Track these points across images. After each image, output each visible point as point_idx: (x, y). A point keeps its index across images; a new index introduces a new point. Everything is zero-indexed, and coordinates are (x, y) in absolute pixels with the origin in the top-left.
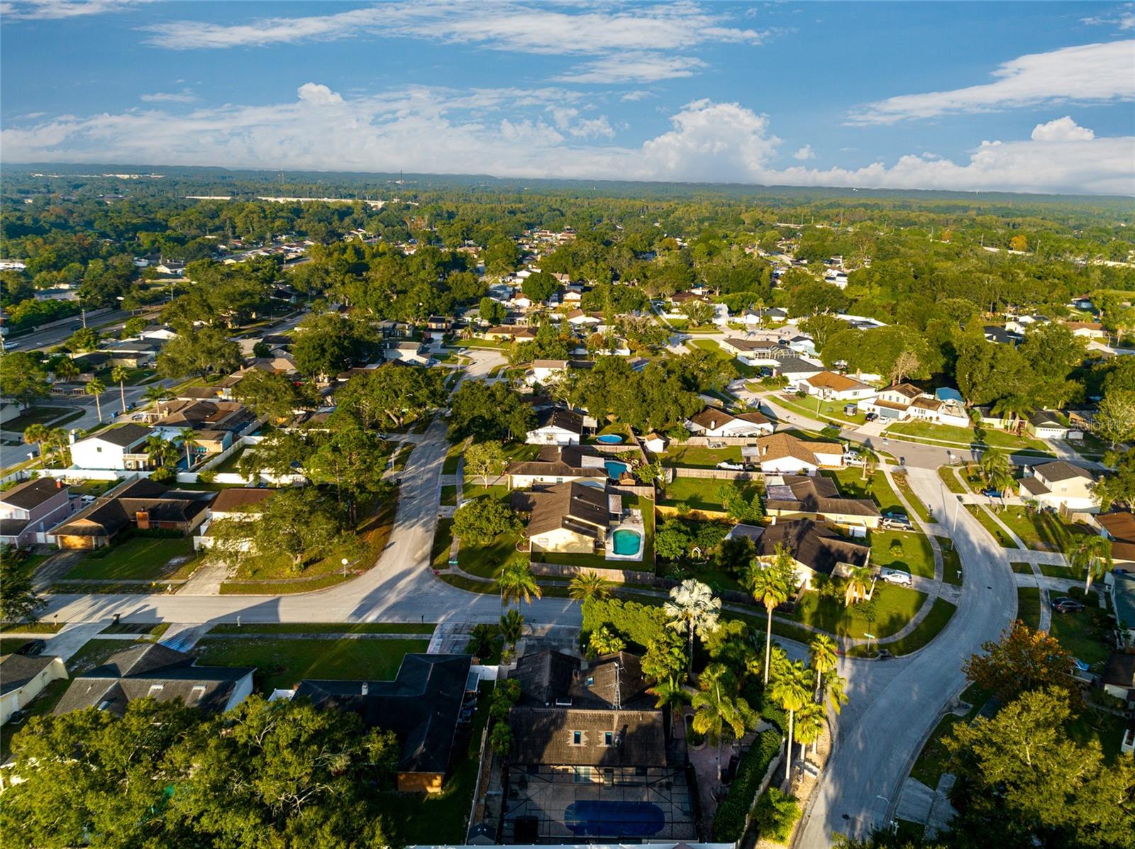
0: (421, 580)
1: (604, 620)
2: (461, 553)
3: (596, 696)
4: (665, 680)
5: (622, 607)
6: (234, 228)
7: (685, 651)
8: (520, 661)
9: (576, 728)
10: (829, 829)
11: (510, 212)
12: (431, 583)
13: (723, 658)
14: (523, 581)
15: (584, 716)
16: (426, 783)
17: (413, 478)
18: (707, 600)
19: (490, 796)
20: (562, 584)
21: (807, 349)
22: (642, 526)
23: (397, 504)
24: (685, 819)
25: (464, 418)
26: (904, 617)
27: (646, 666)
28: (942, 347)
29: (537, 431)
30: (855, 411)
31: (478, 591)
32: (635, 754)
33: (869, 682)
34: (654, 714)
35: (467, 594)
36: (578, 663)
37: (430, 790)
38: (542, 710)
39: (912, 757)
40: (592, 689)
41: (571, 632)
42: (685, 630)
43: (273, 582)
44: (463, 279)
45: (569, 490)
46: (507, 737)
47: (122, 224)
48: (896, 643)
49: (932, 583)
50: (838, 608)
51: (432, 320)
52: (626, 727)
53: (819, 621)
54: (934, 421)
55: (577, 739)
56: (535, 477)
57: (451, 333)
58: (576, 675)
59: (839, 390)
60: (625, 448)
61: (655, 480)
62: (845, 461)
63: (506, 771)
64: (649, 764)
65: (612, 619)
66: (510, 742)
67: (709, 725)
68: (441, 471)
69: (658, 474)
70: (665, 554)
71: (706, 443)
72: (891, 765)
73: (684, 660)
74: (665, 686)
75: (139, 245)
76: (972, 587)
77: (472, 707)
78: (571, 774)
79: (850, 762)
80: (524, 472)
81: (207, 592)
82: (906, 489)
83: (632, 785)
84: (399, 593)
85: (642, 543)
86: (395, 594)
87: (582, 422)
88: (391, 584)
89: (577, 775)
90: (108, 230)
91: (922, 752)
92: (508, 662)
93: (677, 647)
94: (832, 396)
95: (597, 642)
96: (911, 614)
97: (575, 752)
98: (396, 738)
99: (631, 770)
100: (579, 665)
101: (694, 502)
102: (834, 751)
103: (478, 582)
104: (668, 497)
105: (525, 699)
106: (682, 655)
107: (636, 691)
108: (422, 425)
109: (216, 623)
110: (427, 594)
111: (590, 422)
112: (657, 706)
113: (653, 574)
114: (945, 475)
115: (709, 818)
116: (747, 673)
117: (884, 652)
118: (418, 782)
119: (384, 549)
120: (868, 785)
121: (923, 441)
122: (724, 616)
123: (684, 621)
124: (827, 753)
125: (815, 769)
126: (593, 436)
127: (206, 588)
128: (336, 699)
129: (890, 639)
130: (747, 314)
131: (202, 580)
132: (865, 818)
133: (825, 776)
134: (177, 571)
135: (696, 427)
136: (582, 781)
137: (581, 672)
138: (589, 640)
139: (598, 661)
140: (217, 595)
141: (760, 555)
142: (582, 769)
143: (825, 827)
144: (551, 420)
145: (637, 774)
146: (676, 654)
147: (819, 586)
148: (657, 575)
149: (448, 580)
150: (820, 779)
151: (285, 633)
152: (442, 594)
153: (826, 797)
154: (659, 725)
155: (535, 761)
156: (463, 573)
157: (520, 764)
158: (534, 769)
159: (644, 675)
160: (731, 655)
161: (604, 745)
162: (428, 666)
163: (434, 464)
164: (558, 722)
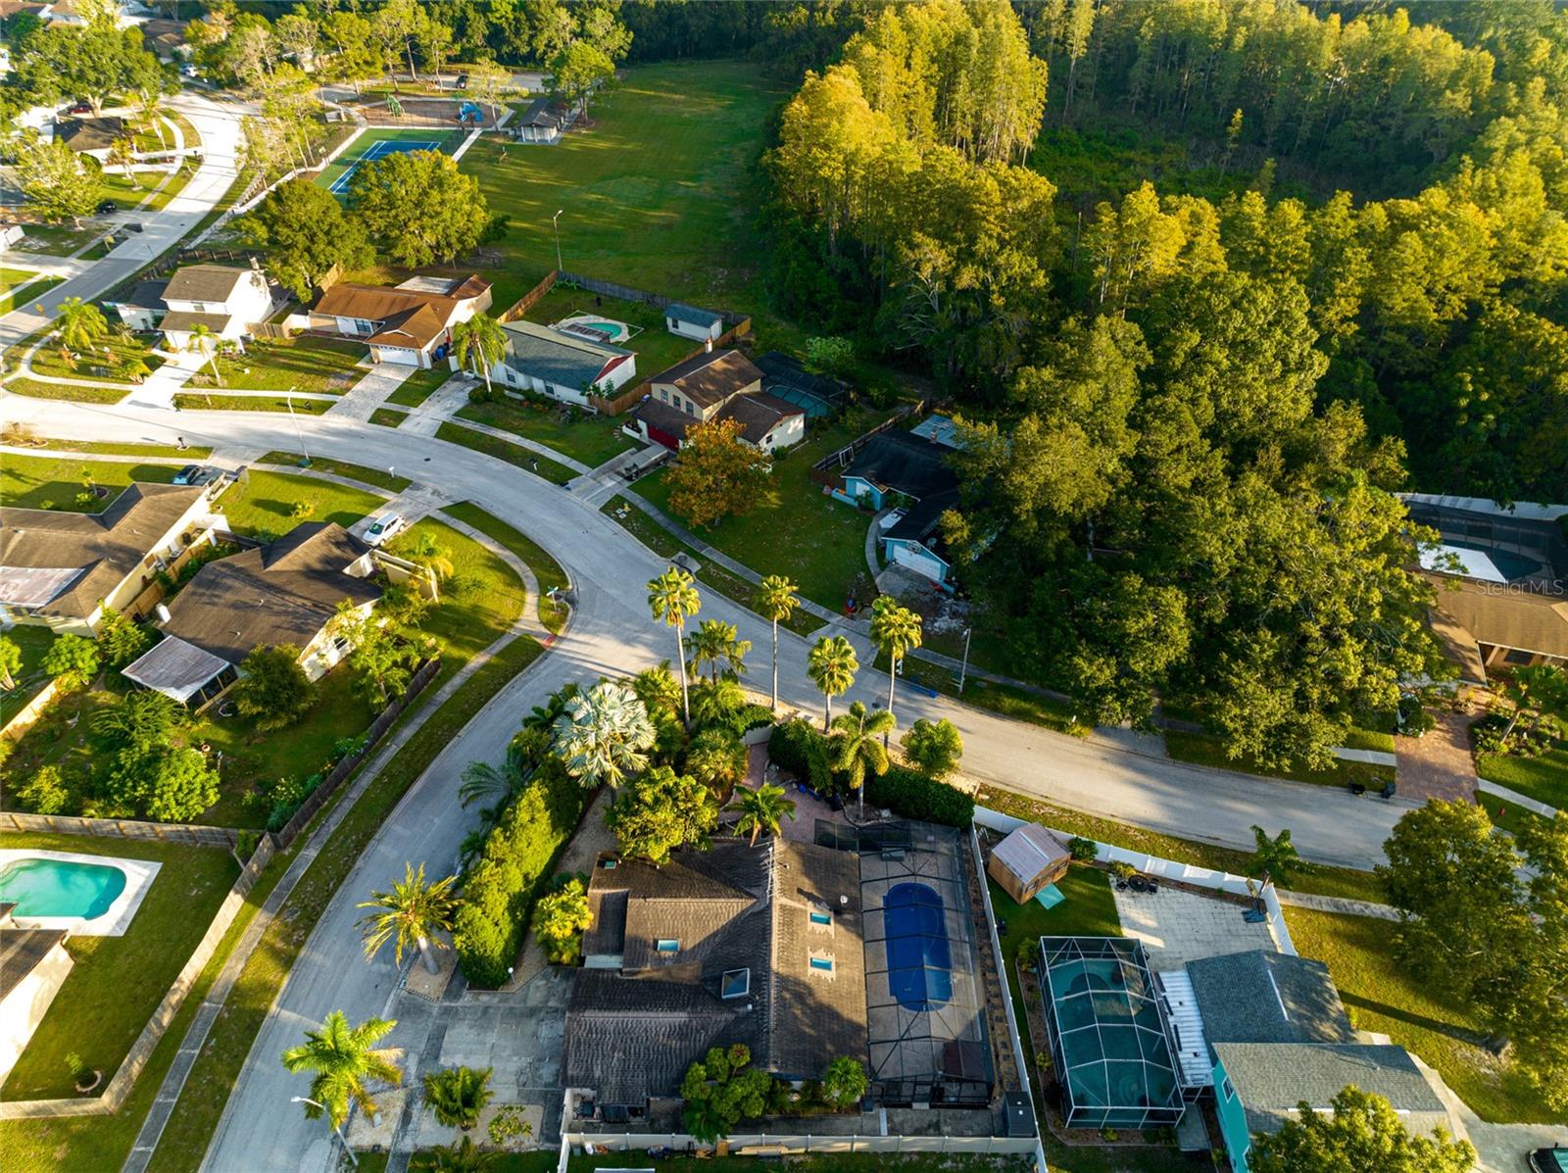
9: (805, 964)
52: (800, 891)
55: (823, 965)
76: (418, 473)
161: (832, 929)
164: (796, 988)
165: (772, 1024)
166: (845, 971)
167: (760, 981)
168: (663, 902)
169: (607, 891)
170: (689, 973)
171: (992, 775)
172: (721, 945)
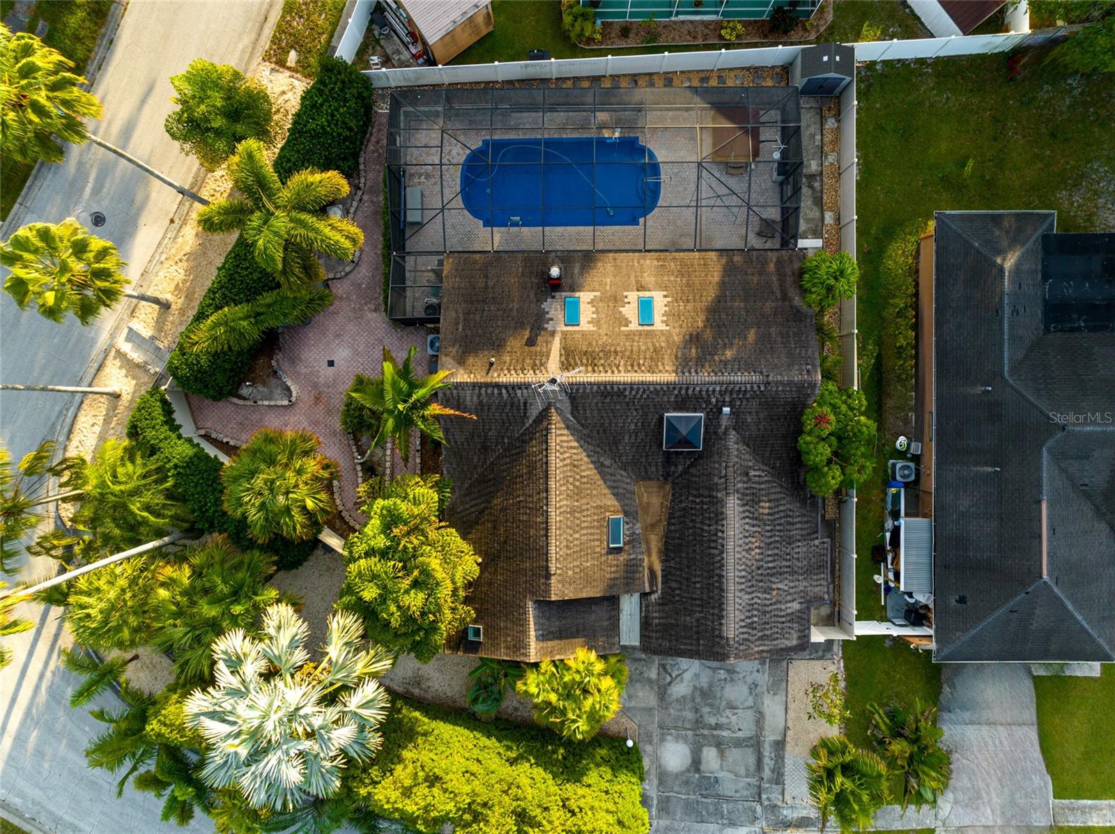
9: (651, 334)
15: (633, 365)
52: (531, 342)
55: (646, 309)
161: (584, 297)
164: (695, 349)
165: (755, 378)
166: (649, 279)
167: (684, 397)
168: (555, 549)
169: (532, 633)
170: (653, 498)
171: (246, 41)
172: (616, 456)
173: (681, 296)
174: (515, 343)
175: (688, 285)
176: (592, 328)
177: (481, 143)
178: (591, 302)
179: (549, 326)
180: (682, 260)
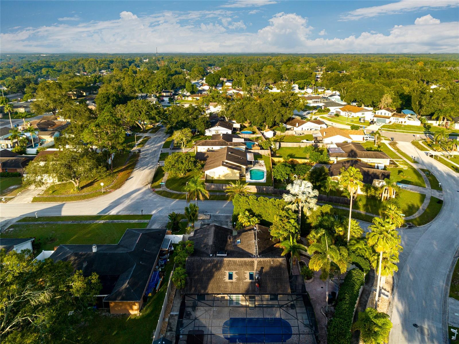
0: (145, 193)
1: (246, 207)
2: (168, 180)
3: (243, 250)
4: (286, 239)
5: (257, 200)
6: (84, 68)
7: (297, 221)
8: (196, 232)
9: (229, 270)
10: (406, 333)
11: (202, 61)
12: (150, 195)
13: (320, 226)
14: (198, 188)
15: (235, 262)
16: (128, 308)
17: (147, 150)
18: (310, 190)
19: (172, 316)
20: (222, 194)
21: (337, 99)
22: (265, 167)
23: (137, 160)
24: (307, 330)
25: (173, 122)
26: (416, 206)
27: (273, 232)
28: (400, 95)
29: (210, 129)
30: (364, 120)
31: (175, 198)
32: (269, 286)
33: (406, 240)
34: (280, 260)
35: (169, 200)
36: (231, 233)
37: (132, 312)
38: (208, 258)
39: (447, 284)
40: (240, 246)
41: (227, 217)
42: (297, 209)
43: (63, 196)
44: (179, 77)
45: (226, 150)
46: (183, 277)
47: (35, 66)
48: (415, 219)
49: (426, 190)
50: (377, 202)
51: (164, 92)
52: (262, 268)
53: (368, 209)
54: (403, 124)
55: (231, 277)
56: (209, 147)
57: (172, 97)
58: (230, 239)
59: (355, 112)
60: (254, 136)
61: (270, 148)
62: (365, 139)
63: (184, 299)
64: (279, 292)
65: (251, 207)
66: (186, 279)
67: (322, 265)
68: (162, 147)
69: (272, 145)
70: (278, 178)
71: (294, 133)
72: (435, 289)
73: (297, 227)
74: (287, 242)
75: (41, 74)
76: (448, 191)
77: (166, 259)
78: (227, 300)
79: (408, 288)
80: (203, 145)
81: (25, 201)
82: (398, 150)
83: (268, 306)
84: (132, 200)
85: (265, 174)
86: (129, 200)
87: (233, 126)
88: (128, 196)
89: (231, 301)
90: (29, 68)
91: (453, 281)
92: (189, 233)
93: (292, 218)
94: (352, 115)
95: (243, 220)
96: (419, 205)
97: (229, 285)
98: (99, 278)
99: (267, 296)
100: (232, 233)
101: (291, 156)
102: (395, 282)
103: (176, 194)
104: (277, 155)
105: (196, 253)
106: (296, 224)
107: (268, 246)
108: (155, 130)
109: (25, 217)
110: (147, 200)
111: (237, 125)
112: (282, 255)
113: (273, 187)
114: (415, 144)
115: (323, 328)
116: (336, 235)
117: (410, 224)
118: (123, 307)
119: (127, 180)
120: (424, 302)
121: (400, 132)
122: (320, 201)
123: (296, 204)
124: (392, 282)
125: (386, 293)
126: (238, 132)
127: (25, 200)
128: (76, 254)
129: (411, 217)
130: (307, 89)
131: (24, 195)
132: (428, 326)
133: (393, 298)
134: (12, 192)
135: (288, 127)
136: (234, 305)
137: (233, 236)
138: (237, 219)
139: (243, 230)
140: (30, 203)
141: (331, 176)
142: (234, 297)
143: (403, 332)
144: (217, 124)
145: (271, 299)
146: (292, 223)
147: (366, 191)
148: (274, 188)
149: (160, 193)
150: (391, 300)
151: (62, 221)
152: (155, 200)
153: (398, 311)
154: (284, 266)
155: (202, 291)
156: (168, 190)
157: (192, 294)
158: (202, 297)
159: (272, 237)
160: (326, 224)
161: (248, 280)
162: (138, 234)
163: (159, 144)
164: (218, 266)
165: (203, 258)
173: (221, 280)
174: (266, 269)
175: (218, 283)
176: (246, 272)
177: (287, 341)
178: (246, 279)
179: (258, 272)
180: (219, 291)
